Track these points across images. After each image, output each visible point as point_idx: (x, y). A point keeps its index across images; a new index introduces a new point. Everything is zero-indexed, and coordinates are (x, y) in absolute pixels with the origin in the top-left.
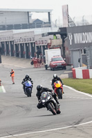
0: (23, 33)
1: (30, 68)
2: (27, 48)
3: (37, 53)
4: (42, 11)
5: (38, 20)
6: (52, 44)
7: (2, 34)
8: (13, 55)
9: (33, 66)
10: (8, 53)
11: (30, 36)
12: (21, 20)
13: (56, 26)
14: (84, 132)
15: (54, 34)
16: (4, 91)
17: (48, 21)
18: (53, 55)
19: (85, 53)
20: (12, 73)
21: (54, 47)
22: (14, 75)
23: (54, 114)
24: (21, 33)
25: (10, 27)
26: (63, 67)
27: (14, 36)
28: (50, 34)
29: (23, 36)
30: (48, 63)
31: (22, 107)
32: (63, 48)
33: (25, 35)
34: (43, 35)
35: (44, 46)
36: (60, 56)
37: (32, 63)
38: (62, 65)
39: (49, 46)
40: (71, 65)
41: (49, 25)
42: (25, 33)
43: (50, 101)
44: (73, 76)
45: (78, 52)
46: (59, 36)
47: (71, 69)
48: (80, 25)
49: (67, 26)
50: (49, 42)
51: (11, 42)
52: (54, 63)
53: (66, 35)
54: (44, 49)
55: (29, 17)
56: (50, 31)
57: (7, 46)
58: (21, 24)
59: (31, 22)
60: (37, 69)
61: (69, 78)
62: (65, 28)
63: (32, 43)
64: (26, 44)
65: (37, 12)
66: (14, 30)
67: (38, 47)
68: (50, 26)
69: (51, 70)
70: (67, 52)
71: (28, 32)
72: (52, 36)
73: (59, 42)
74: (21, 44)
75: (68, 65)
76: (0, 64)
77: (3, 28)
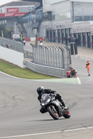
7: (80, 25)
8: (89, 47)
10: (84, 45)
16: (80, 83)
20: (87, 65)
25: (87, 18)
27: (91, 27)
51: (87, 33)
57: (84, 37)
66: (91, 22)
76: (76, 56)
77: (80, 19)
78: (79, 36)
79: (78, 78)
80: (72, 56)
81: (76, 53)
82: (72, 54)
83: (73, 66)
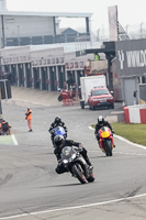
0: (46, 50)
1: (58, 107)
2: (53, 74)
3: (68, 82)
4: (76, 16)
5: (69, 29)
6: (93, 69)
7: (13, 52)
8: (29, 86)
9: (62, 103)
10: (22, 83)
11: (57, 55)
12: (43, 30)
13: (98, 39)
14: (141, 208)
15: (96, 52)
16: (16, 143)
17: (85, 31)
18: (93, 85)
19: (143, 82)
20: (28, 115)
21: (95, 73)
22: (31, 116)
23: (83, 182)
24: (42, 51)
25: (25, 41)
26: (109, 105)
27: (32, 55)
28: (88, 52)
29: (45, 55)
30: (85, 98)
31: (43, 168)
32: (109, 74)
33: (49, 53)
34: (78, 54)
35: (79, 72)
36: (105, 88)
37: (60, 98)
38: (108, 101)
39: (86, 72)
40: (121, 102)
41: (86, 37)
42: (50, 50)
43: (76, 162)
44: (125, 118)
45: (133, 81)
46: (103, 55)
47: (121, 109)
48: (137, 38)
49: (116, 40)
50: (87, 64)
51: (26, 64)
52: (94, 99)
53: (114, 54)
54: (80, 76)
55: (55, 25)
56: (89, 48)
57: (21, 71)
58: (42, 35)
59: (58, 33)
60: (68, 108)
61: (119, 121)
62: (113, 42)
63: (59, 67)
64: (51, 68)
65: (69, 16)
66: (31, 46)
67: (69, 72)
68: (89, 40)
69: (91, 109)
70: (115, 81)
71: (54, 49)
72: (92, 56)
73: (104, 64)
74: (42, 68)
75: (117, 101)
76: (9, 101)
77: (15, 42)
78: (14, 69)
79: (13, 136)
80: (3, 101)
81: (10, 97)
82: (4, 98)
83: (6, 117)
